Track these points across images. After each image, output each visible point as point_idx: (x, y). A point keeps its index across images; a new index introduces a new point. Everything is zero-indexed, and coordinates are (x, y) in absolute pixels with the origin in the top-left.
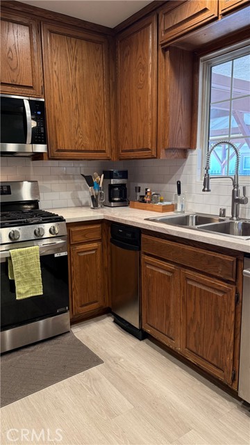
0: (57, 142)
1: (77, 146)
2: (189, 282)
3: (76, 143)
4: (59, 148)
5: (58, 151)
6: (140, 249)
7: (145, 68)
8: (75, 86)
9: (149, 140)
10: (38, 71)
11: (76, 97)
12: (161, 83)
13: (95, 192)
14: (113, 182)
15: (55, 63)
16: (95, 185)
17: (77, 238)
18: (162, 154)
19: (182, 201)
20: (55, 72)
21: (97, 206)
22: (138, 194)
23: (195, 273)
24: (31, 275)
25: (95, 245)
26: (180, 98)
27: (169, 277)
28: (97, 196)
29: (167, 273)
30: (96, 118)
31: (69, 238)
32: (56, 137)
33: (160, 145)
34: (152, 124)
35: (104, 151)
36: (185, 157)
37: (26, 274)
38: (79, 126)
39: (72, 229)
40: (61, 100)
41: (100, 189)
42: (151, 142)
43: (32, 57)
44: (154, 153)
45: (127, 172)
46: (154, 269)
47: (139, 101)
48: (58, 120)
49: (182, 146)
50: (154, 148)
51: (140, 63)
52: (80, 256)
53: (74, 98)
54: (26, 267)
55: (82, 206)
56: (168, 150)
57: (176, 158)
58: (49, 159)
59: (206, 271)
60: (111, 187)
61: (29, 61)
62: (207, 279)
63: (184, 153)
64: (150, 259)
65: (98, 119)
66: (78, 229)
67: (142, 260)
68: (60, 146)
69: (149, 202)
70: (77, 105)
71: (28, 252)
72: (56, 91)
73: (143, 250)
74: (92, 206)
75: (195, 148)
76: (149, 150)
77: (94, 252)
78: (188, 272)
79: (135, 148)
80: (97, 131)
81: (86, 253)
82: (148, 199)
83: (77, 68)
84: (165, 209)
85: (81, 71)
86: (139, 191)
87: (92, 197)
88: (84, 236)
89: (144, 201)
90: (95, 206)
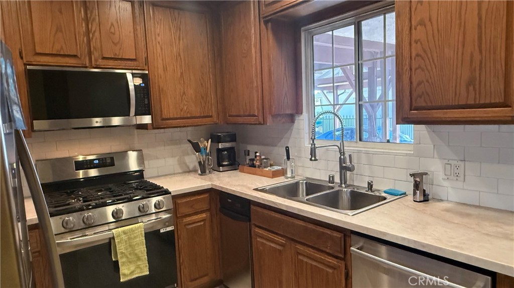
0: (161, 111)
1: (182, 113)
2: (301, 257)
3: (181, 110)
4: (164, 117)
5: (163, 119)
6: (250, 221)
7: (248, 38)
8: (180, 55)
9: (255, 107)
10: (142, 44)
11: (181, 66)
12: (265, 53)
13: (203, 158)
14: (221, 146)
15: (159, 34)
16: (203, 150)
17: (184, 210)
18: (269, 120)
19: (291, 166)
20: (159, 43)
21: (205, 172)
22: (248, 158)
23: (305, 247)
24: (136, 254)
25: (204, 215)
26: (283, 66)
27: (280, 251)
28: (204, 162)
29: (278, 247)
30: (202, 84)
31: (175, 211)
32: (161, 106)
33: (267, 111)
34: (257, 91)
35: (211, 117)
36: (293, 121)
37: (130, 254)
38: (184, 93)
39: (179, 201)
40: (165, 69)
41: (207, 155)
42: (258, 108)
43: (135, 30)
44: (261, 120)
45: (235, 135)
46: (265, 242)
47: (244, 69)
48: (162, 89)
49: (289, 112)
50: (261, 114)
51: (243, 33)
52: (187, 229)
53: (178, 67)
54: (130, 246)
55: (189, 172)
56: (275, 116)
57: (284, 123)
58: (154, 128)
59: (316, 246)
60: (219, 151)
61: (132, 34)
62: (318, 255)
63: (291, 118)
64: (260, 231)
65: (204, 85)
66: (184, 200)
67: (252, 231)
68: (166, 114)
69: (259, 167)
70: (182, 74)
71: (132, 230)
72: (160, 61)
73: (253, 222)
74: (200, 172)
75: (302, 114)
76: (255, 116)
77: (202, 223)
78: (299, 247)
79: (242, 113)
80: (203, 98)
81: (194, 225)
82: (258, 164)
83: (181, 38)
84: (275, 174)
85: (185, 40)
86: (249, 155)
87: (200, 163)
88: (191, 207)
89: (253, 166)
90: (203, 172)
